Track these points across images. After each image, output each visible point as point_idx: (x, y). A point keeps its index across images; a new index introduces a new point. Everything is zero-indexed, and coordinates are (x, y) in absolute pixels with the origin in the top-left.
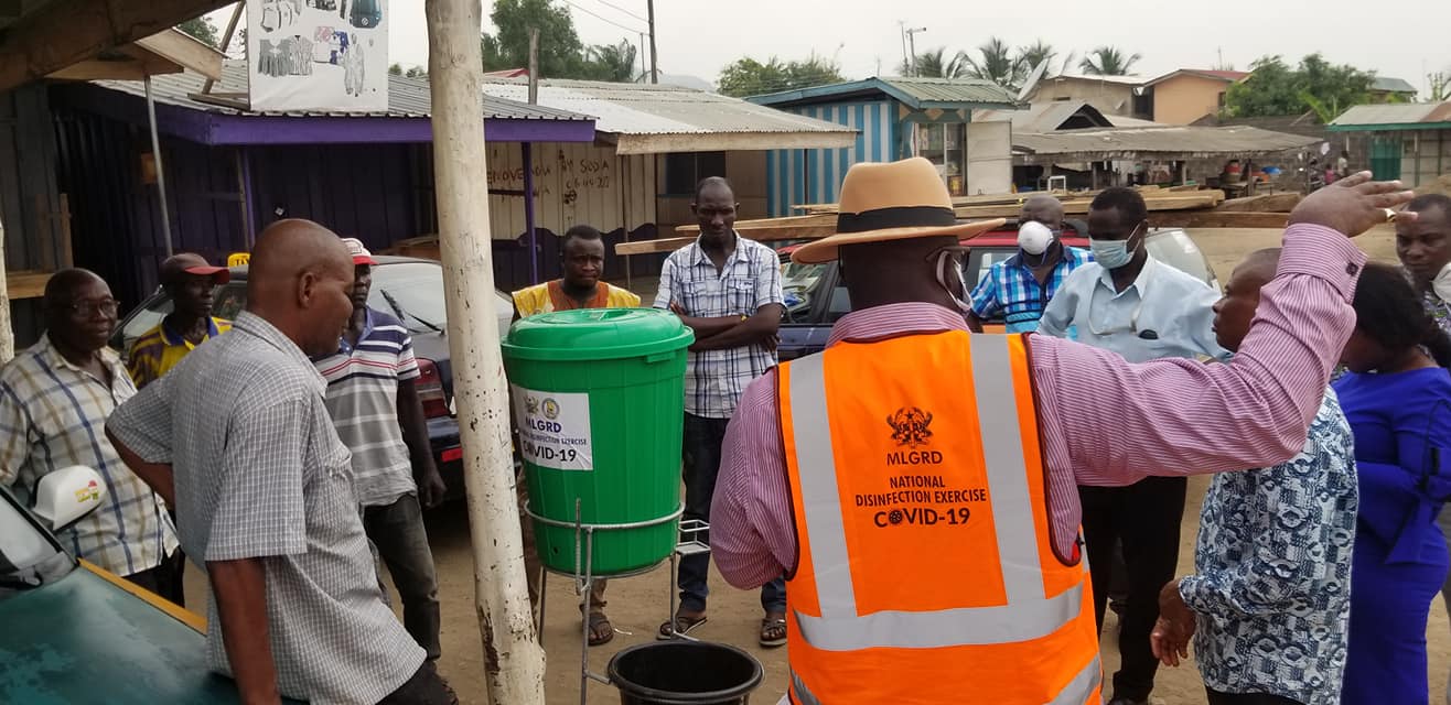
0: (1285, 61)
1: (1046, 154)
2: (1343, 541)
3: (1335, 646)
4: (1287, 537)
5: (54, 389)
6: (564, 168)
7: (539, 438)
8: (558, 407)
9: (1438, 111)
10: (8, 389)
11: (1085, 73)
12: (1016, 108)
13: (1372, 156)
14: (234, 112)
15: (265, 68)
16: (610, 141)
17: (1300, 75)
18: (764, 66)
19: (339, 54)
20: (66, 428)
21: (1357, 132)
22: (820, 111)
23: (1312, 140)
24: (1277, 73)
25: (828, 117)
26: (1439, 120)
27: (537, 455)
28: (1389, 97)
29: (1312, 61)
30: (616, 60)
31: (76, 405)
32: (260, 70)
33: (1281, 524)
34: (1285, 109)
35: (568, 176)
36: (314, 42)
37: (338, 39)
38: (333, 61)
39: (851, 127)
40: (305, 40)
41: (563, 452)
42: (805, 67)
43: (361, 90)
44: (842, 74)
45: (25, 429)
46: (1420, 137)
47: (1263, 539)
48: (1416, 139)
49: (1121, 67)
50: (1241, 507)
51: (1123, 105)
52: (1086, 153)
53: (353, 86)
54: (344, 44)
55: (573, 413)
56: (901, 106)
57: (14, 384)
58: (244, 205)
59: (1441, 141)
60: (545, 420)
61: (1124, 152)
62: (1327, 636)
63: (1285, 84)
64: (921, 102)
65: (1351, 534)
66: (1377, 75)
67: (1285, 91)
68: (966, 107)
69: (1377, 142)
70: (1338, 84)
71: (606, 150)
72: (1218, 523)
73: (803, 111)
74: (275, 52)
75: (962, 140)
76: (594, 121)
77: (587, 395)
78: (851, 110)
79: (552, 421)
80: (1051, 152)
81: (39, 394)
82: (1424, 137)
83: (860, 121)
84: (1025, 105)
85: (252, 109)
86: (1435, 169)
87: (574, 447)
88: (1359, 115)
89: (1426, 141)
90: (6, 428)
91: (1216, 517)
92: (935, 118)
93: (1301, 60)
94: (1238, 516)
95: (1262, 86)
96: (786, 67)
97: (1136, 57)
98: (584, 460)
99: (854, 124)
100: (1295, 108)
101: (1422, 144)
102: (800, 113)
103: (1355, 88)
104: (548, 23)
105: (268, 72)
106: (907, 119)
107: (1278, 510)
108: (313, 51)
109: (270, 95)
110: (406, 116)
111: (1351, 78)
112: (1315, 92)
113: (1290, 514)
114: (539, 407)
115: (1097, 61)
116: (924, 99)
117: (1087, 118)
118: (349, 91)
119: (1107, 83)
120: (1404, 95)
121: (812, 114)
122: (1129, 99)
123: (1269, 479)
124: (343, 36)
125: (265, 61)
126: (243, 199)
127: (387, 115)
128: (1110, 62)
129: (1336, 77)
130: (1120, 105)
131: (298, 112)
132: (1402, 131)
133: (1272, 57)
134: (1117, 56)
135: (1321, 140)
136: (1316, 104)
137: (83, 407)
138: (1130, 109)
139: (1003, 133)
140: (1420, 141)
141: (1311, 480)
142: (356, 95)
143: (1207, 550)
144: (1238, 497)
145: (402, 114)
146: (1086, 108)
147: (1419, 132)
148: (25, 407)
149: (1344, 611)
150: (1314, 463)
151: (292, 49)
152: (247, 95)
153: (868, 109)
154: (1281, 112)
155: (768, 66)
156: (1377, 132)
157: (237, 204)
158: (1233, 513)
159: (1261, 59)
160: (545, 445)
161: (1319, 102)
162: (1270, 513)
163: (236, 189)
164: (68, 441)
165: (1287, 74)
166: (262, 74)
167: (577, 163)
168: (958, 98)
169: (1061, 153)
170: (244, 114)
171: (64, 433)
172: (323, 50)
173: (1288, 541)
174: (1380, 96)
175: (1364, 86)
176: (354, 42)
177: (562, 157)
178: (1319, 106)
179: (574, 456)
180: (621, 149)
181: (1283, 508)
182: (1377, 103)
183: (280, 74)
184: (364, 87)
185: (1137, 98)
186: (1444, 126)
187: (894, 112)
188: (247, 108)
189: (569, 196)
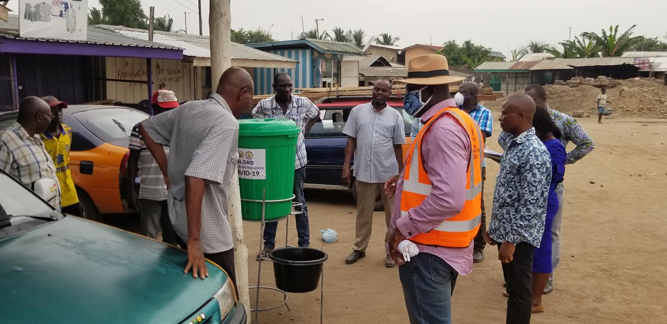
0: (457, 43)
1: (369, 76)
2: (546, 190)
3: (541, 225)
4: (534, 189)
5: (24, 146)
6: (159, 72)
7: (243, 167)
8: (252, 154)
9: (514, 66)
10: (5, 144)
11: (377, 44)
12: (361, 55)
13: (490, 83)
14: (12, 37)
15: (27, 17)
16: (190, 60)
17: (463, 49)
18: (237, 32)
19: (64, 12)
20: (29, 163)
21: (486, 73)
22: (279, 52)
23: (469, 75)
24: (454, 48)
25: (283, 55)
26: (516, 69)
27: (242, 174)
28: (495, 59)
29: (468, 43)
30: (163, 25)
31: (33, 154)
32: (25, 17)
33: (532, 185)
34: (457, 63)
35: (161, 76)
36: (51, 6)
37: (64, 5)
38: (61, 15)
39: (293, 60)
40: (48, 5)
41: (254, 172)
42: (256, 33)
43: (74, 30)
44: (273, 38)
45: (11, 162)
46: (509, 75)
47: (526, 191)
48: (507, 76)
49: (392, 42)
50: (514, 180)
51: (393, 58)
52: (384, 76)
53: (70, 28)
54: (67, 8)
55: (259, 156)
56: (315, 52)
57: (8, 142)
58: (13, 83)
59: (516, 77)
60: (246, 160)
61: (398, 77)
62: (539, 222)
63: (457, 52)
64: (325, 50)
65: (548, 188)
66: (492, 50)
67: (457, 55)
68: (341, 54)
69: (492, 77)
70: (477, 53)
71: (187, 64)
72: (504, 187)
73: (271, 52)
74: (33, 9)
75: (339, 68)
76: (182, 50)
77: (265, 150)
78: (293, 52)
79: (250, 160)
80: (370, 75)
81: (19, 148)
82: (510, 76)
83: (297, 57)
84: (365, 54)
85: (20, 36)
86: (514, 89)
87: (258, 170)
88: (485, 66)
89: (510, 77)
90: (3, 161)
91: (503, 185)
92: (328, 58)
93: (463, 42)
94: (513, 183)
95: (448, 52)
96: (247, 33)
97: (397, 39)
98: (263, 175)
99: (294, 58)
100: (461, 62)
101: (510, 79)
102: (269, 52)
103: (482, 55)
104: (129, 5)
105: (29, 19)
106: (318, 58)
107: (531, 180)
108: (51, 10)
109: (29, 30)
110: (96, 43)
111: (482, 51)
112: (469, 56)
113: (535, 181)
114: (244, 155)
115: (381, 39)
116: (326, 49)
117: (381, 63)
118: (68, 30)
119: (387, 49)
120: (502, 59)
121: (276, 53)
122: (395, 56)
123: (528, 170)
124: (66, 4)
125: (28, 13)
126: (12, 79)
127: (87, 42)
128: (387, 40)
129: (476, 50)
130: (391, 58)
131: (43, 39)
132: (502, 73)
133: (452, 41)
134: (390, 37)
135: (472, 75)
136: (469, 61)
137: (36, 155)
138: (395, 59)
139: (355, 66)
140: (509, 77)
141: (541, 170)
142: (72, 32)
143: (500, 196)
144: (512, 176)
145: (94, 43)
146: (381, 58)
147: (508, 73)
148: (12, 152)
149: (545, 213)
150: (542, 164)
151: (41, 9)
152: (18, 30)
153: (301, 52)
154: (455, 64)
155: (238, 32)
156: (493, 73)
157: (10, 82)
158: (511, 182)
159: (448, 41)
160: (246, 170)
161: (470, 60)
162: (528, 182)
163: (9, 75)
164: (30, 169)
165: (458, 48)
166: (26, 20)
167: (165, 71)
168: (339, 50)
169: (375, 76)
170: (17, 38)
171: (29, 165)
172: (56, 10)
173: (535, 190)
174: (493, 59)
175: (487, 54)
176: (71, 7)
177: (158, 67)
178: (470, 62)
179: (258, 174)
180: (195, 63)
181: (533, 179)
182: (491, 61)
183: (35, 20)
184: (76, 29)
185: (398, 56)
186: (517, 71)
187: (312, 54)
188: (18, 36)
189: (162, 85)
